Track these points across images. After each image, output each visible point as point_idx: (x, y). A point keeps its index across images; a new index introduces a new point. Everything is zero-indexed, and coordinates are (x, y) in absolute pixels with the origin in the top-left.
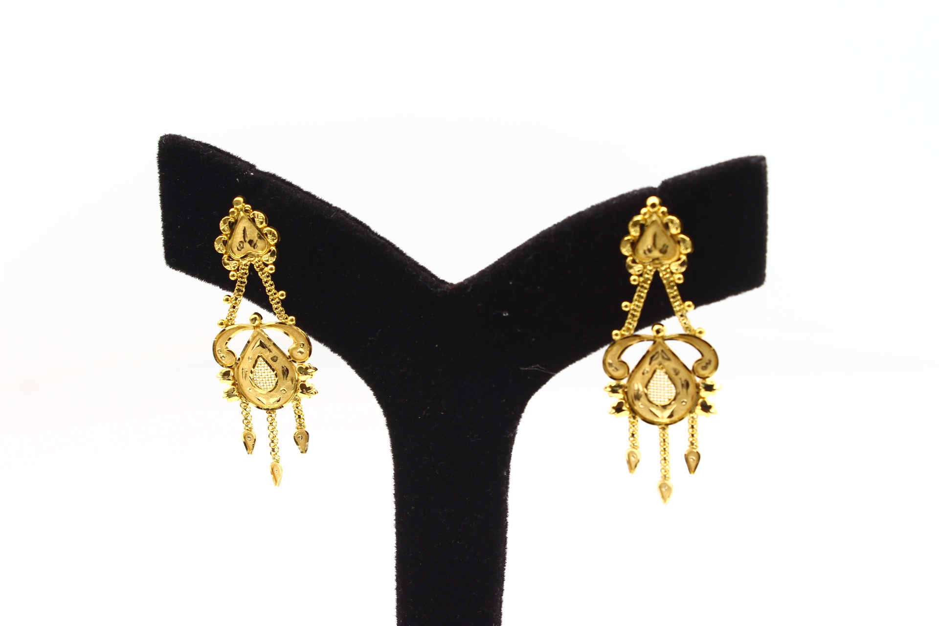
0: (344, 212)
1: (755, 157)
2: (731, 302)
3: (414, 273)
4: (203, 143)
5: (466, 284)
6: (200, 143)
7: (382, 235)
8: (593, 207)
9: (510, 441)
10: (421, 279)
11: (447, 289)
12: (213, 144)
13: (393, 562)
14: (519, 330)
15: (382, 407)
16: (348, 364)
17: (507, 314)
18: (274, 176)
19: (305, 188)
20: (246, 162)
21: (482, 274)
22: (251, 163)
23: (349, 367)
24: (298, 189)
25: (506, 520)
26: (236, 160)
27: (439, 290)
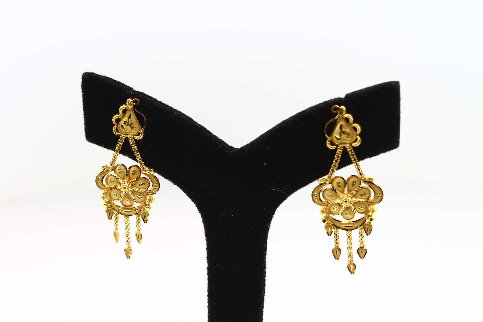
0: (179, 112)
1: (394, 82)
2: (382, 156)
3: (217, 143)
4: (105, 77)
5: (244, 149)
6: (103, 76)
7: (199, 124)
8: (310, 108)
9: (267, 230)
10: (221, 146)
11: (235, 151)
12: (110, 77)
13: (206, 293)
14: (272, 172)
15: (200, 212)
16: (182, 191)
17: (266, 164)
18: (143, 93)
19: (159, 99)
20: (128, 86)
21: (252, 143)
22: (131, 86)
23: (183, 192)
24: (155, 100)
25: (265, 270)
26: (123, 85)
27: (230, 152)
